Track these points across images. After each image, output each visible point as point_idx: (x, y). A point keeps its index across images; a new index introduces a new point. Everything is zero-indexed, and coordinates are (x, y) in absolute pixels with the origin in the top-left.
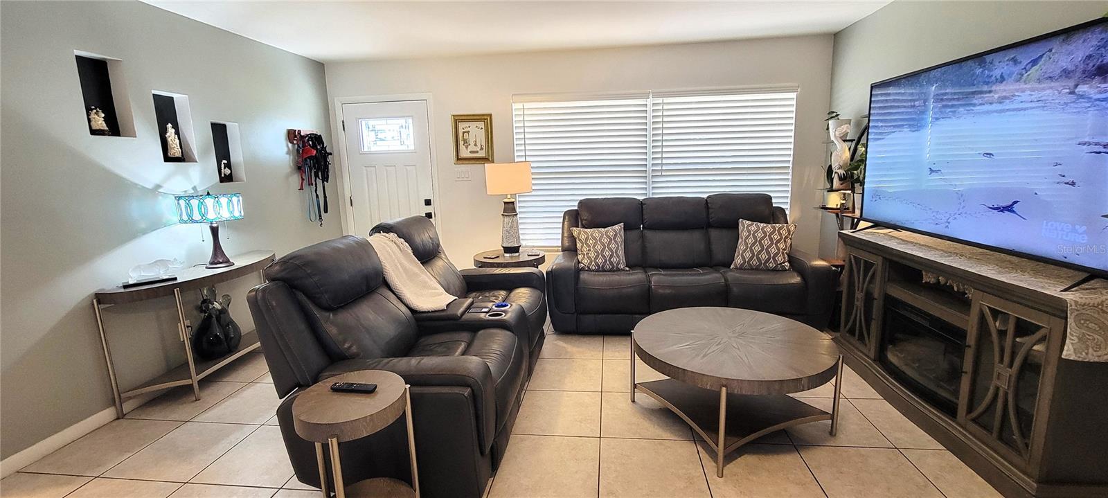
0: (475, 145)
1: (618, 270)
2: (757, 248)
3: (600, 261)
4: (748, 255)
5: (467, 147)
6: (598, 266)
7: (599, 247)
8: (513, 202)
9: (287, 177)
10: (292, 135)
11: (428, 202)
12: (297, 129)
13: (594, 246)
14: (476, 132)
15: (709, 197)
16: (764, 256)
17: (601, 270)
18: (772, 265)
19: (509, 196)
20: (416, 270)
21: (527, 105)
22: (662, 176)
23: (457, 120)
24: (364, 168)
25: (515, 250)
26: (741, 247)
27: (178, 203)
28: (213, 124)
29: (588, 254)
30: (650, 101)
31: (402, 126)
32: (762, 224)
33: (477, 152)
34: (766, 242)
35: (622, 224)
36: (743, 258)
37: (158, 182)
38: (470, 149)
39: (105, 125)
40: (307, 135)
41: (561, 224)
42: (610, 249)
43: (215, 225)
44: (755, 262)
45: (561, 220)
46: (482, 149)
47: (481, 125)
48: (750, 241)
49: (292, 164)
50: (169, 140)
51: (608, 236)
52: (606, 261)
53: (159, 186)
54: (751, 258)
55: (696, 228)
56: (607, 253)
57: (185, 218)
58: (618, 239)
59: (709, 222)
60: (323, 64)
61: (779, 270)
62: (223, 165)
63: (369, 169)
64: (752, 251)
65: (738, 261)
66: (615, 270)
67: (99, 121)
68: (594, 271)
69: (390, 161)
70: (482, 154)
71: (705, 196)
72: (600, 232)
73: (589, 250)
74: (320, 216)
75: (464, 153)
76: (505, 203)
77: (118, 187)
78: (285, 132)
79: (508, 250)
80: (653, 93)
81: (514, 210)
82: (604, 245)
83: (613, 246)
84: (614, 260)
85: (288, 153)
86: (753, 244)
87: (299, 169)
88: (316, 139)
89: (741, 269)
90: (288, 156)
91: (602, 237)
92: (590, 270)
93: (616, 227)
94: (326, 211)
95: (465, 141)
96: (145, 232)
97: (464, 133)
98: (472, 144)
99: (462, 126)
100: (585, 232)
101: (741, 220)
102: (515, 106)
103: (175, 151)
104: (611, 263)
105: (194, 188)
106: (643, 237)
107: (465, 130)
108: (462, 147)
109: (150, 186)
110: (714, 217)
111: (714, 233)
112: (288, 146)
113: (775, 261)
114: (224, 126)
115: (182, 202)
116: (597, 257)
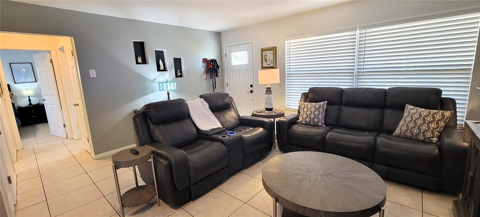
0: (269, 61)
1: (318, 126)
2: (411, 125)
3: (308, 120)
4: (404, 128)
5: (266, 62)
6: (306, 122)
7: (309, 113)
8: (270, 88)
9: (202, 75)
10: (205, 60)
11: (251, 86)
12: (206, 58)
13: (306, 112)
14: (270, 55)
15: (389, 89)
16: (415, 131)
17: (307, 124)
18: (421, 138)
19: (269, 85)
20: (208, 114)
21: (292, 41)
22: (363, 75)
23: (263, 50)
24: (231, 71)
25: (271, 109)
26: (402, 123)
27: (159, 85)
28: (174, 58)
29: (303, 115)
30: (358, 32)
31: (244, 54)
32: (422, 109)
33: (270, 64)
34: (420, 122)
35: (326, 102)
36: (401, 130)
37: (154, 78)
38: (268, 62)
39: (141, 61)
40: (210, 60)
41: (300, 99)
42: (314, 114)
43: (168, 92)
44: (408, 134)
45: (300, 97)
46: (272, 63)
47: (272, 52)
48: (408, 119)
49: (204, 71)
50: (160, 64)
51: (315, 107)
52: (311, 120)
53: (155, 79)
54: (406, 131)
55: (377, 108)
56: (312, 116)
57: (161, 89)
58: (321, 110)
59: (385, 105)
60: (221, 33)
61: (427, 142)
62: (178, 72)
63: (233, 72)
64: (407, 126)
65: (397, 131)
66: (315, 125)
67: (140, 60)
68: (304, 124)
69: (239, 69)
70: (272, 65)
71: (387, 88)
72: (312, 105)
73: (304, 114)
74: (214, 90)
75: (265, 65)
76: (267, 88)
77: (142, 80)
78: (202, 59)
79: (267, 109)
80: (359, 27)
81: (270, 91)
82: (311, 111)
83: (317, 113)
84: (316, 120)
85: (203, 67)
86: (409, 122)
87: (207, 72)
88: (214, 61)
89: (399, 136)
90: (203, 68)
91: (311, 107)
92: (302, 124)
93: (322, 103)
94: (215, 88)
95: (266, 60)
96: (150, 93)
97: (265, 56)
98: (268, 60)
99: (264, 53)
100: (304, 105)
101: (407, 105)
102: (286, 42)
103: (162, 67)
104: (314, 122)
105: (166, 80)
106: (340, 109)
107: (266, 55)
108: (264, 62)
109: (152, 79)
110: (388, 101)
111: (388, 112)
112: (203, 64)
113: (424, 135)
114: (180, 59)
115: (161, 84)
116: (306, 118)
